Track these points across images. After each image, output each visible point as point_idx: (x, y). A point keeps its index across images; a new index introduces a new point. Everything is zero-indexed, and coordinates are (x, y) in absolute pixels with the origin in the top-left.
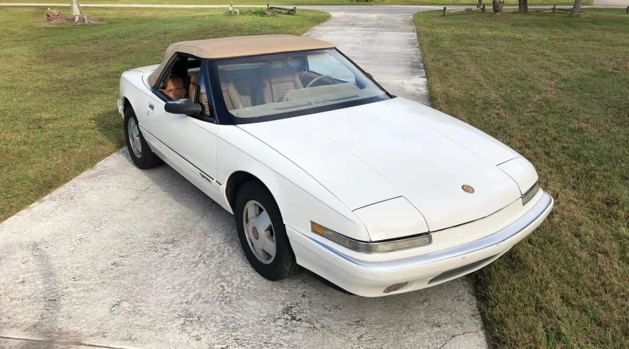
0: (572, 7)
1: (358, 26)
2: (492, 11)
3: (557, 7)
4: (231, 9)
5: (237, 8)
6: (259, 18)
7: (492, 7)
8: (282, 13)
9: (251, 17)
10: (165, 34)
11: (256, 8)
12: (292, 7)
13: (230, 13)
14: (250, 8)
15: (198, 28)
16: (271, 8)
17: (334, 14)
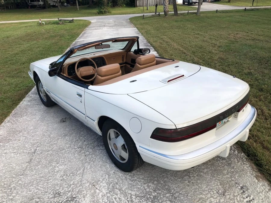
0: (196, 11)
1: (107, 26)
2: (164, 15)
3: (189, 12)
4: (40, 22)
5: (43, 21)
6: (56, 26)
7: (163, 13)
8: (67, 23)
9: (51, 26)
10: (8, 38)
11: (53, 21)
12: (71, 19)
13: (40, 24)
14: (50, 21)
15: (25, 33)
16: (60, 20)
17: (92, 21)
